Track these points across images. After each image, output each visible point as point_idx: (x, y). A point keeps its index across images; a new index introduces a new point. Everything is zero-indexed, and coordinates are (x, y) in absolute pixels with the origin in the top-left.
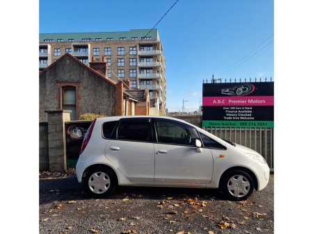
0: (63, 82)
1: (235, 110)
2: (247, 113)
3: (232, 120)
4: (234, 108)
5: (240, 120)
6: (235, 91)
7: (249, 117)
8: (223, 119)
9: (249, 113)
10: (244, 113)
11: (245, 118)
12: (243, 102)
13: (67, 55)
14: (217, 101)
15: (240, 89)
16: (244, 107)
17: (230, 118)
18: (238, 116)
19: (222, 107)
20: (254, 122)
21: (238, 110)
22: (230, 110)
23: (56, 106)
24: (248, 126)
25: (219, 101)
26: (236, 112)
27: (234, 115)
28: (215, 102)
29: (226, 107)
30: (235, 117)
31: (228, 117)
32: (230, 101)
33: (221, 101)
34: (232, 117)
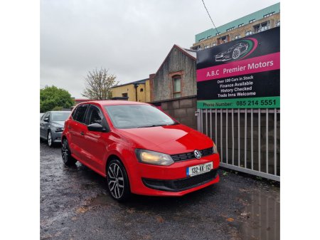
1: (231, 83)
2: (247, 86)
3: (228, 98)
4: (228, 80)
5: (237, 97)
6: (231, 54)
7: (249, 91)
8: (217, 98)
9: (249, 86)
10: (242, 87)
11: (244, 94)
12: (241, 69)
13: (175, 47)
14: (210, 74)
15: (237, 49)
16: (242, 76)
17: (225, 95)
18: (234, 92)
19: (216, 80)
20: (255, 99)
21: (234, 83)
22: (225, 84)
23: (169, 94)
24: (247, 106)
25: (213, 72)
26: (233, 85)
27: (229, 90)
28: (208, 74)
29: (220, 79)
30: (230, 93)
31: (223, 93)
32: (225, 70)
33: (215, 73)
34: (227, 93)
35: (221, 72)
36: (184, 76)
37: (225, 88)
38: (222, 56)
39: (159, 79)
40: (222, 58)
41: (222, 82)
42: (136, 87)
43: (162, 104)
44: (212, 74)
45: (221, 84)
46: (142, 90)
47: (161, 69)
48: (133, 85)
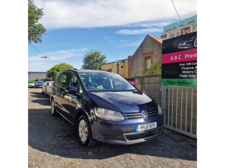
0: (146, 54)
1: (192, 66)
3: (188, 78)
4: (190, 64)
6: (193, 42)
8: (179, 78)
13: (148, 36)
14: (174, 58)
18: (194, 74)
21: (194, 66)
22: (186, 66)
23: (142, 70)
25: (176, 57)
26: (193, 68)
27: (190, 72)
28: (172, 58)
29: (182, 63)
30: (190, 74)
31: (184, 74)
32: (186, 56)
33: (178, 57)
34: (187, 74)
35: (183, 57)
36: (154, 57)
37: (186, 70)
38: (184, 44)
39: (135, 60)
40: (184, 46)
41: (183, 65)
42: (118, 65)
43: (136, 79)
44: (175, 58)
45: (183, 66)
46: (122, 67)
47: (137, 52)
48: (116, 64)
